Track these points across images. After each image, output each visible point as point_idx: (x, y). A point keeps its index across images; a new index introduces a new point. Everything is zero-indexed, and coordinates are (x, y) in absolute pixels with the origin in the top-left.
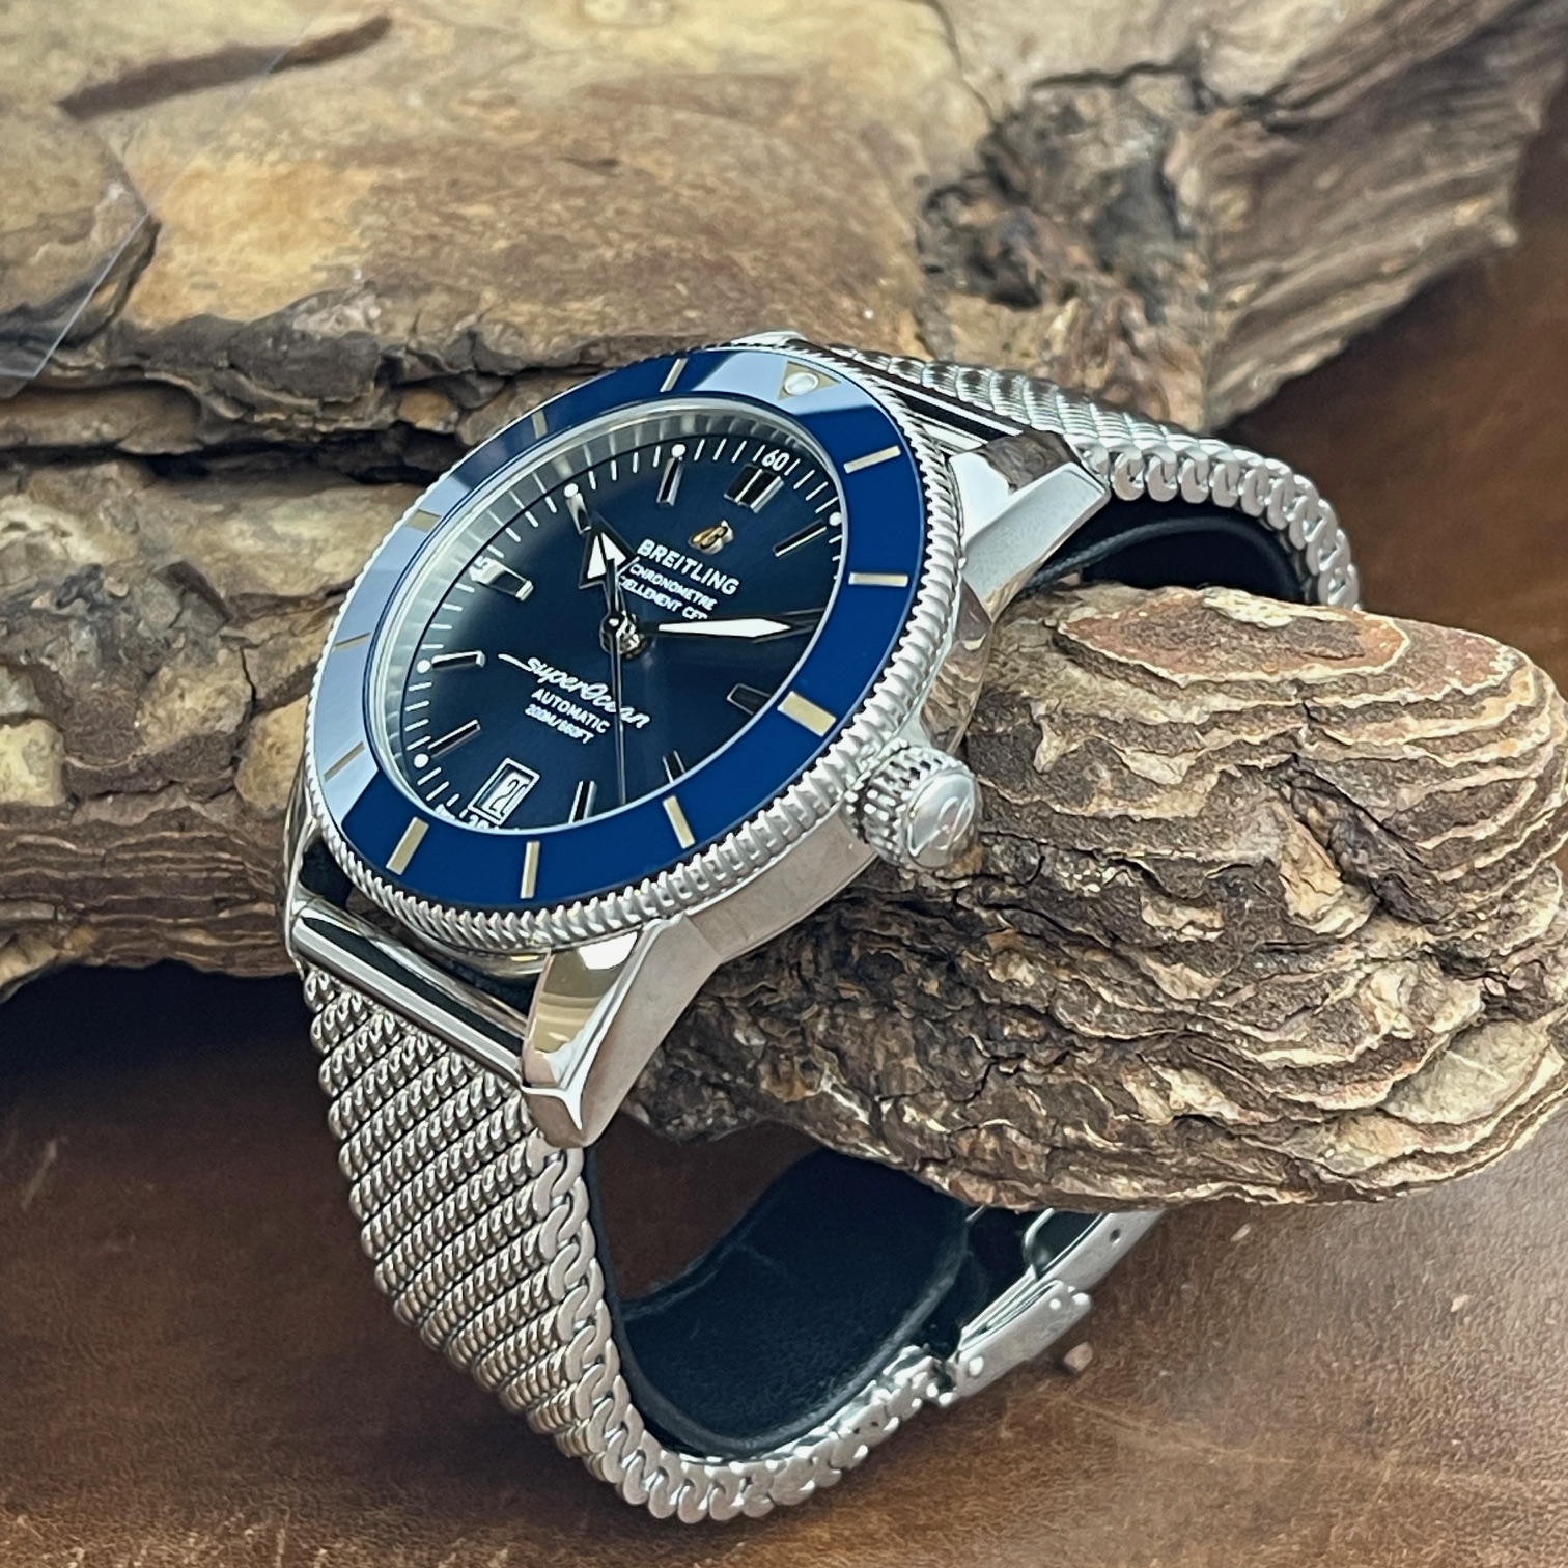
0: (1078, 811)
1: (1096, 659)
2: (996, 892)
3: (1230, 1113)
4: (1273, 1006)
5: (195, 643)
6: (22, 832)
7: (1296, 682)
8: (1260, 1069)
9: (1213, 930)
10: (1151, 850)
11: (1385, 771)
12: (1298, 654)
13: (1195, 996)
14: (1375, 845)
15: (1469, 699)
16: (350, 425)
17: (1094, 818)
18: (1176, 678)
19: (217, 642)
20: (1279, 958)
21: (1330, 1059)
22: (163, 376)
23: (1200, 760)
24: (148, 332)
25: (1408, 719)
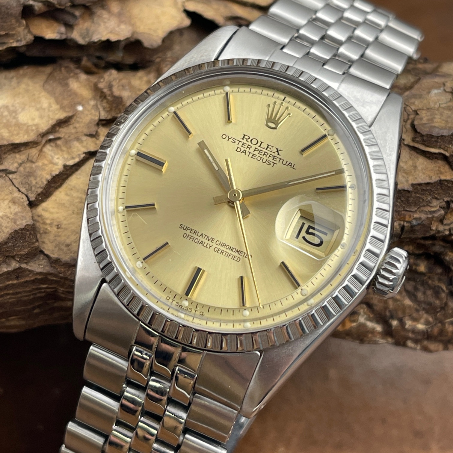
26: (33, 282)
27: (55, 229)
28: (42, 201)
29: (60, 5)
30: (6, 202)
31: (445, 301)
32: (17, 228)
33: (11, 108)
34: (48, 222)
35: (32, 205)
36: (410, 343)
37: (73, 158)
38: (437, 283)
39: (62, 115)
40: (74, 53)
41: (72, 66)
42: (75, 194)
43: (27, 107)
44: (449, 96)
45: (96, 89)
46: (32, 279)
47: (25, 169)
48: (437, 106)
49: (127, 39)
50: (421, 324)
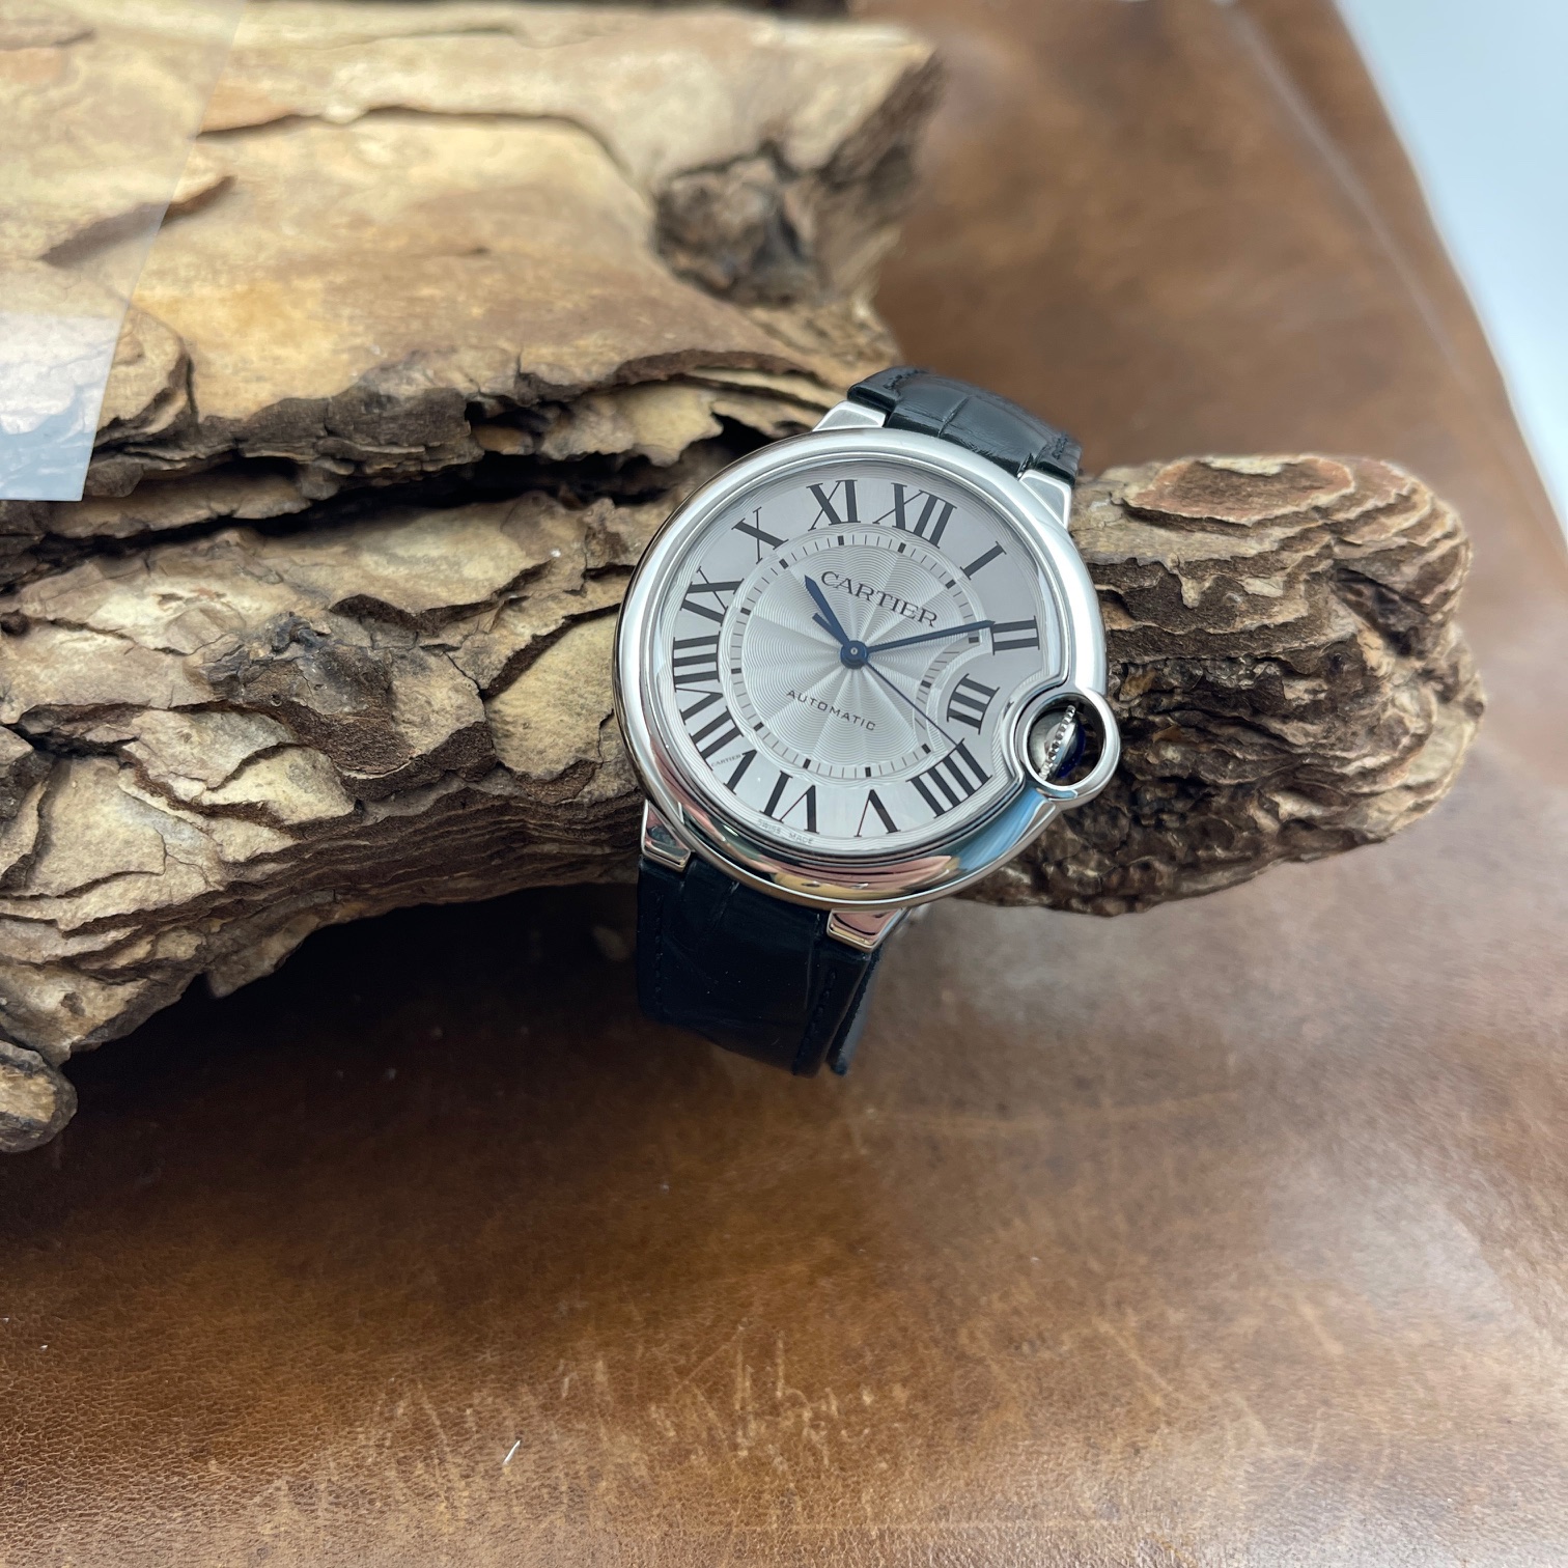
0: (1229, 630)
1: (1175, 520)
2: (1165, 702)
3: (1316, 812)
4: (1354, 734)
5: (403, 657)
6: (319, 841)
7: (1317, 509)
8: (1343, 778)
9: (1323, 691)
10: (1287, 646)
11: (1391, 557)
12: (1299, 490)
13: (1311, 740)
14: (1400, 608)
15: (1406, 498)
16: (455, 462)
17: (1242, 632)
18: (1243, 521)
19: (422, 653)
20: (1356, 700)
21: (1384, 758)
22: (265, 453)
23: (1289, 575)
24: (238, 421)
25: (1383, 520)
26: (488, 811)
27: (521, 729)
28: (501, 690)
29: (523, 401)
30: (445, 690)
31: (1127, 830)
32: (462, 726)
33: (453, 559)
34: (509, 719)
35: (486, 695)
36: (1075, 903)
37: (546, 625)
38: (1113, 803)
39: (529, 564)
40: (546, 481)
41: (544, 497)
42: (550, 678)
43: (476, 557)
44: (1119, 511)
45: (581, 523)
46: (489, 804)
47: (473, 643)
48: (1101, 525)
49: (625, 453)
50: (1092, 869)
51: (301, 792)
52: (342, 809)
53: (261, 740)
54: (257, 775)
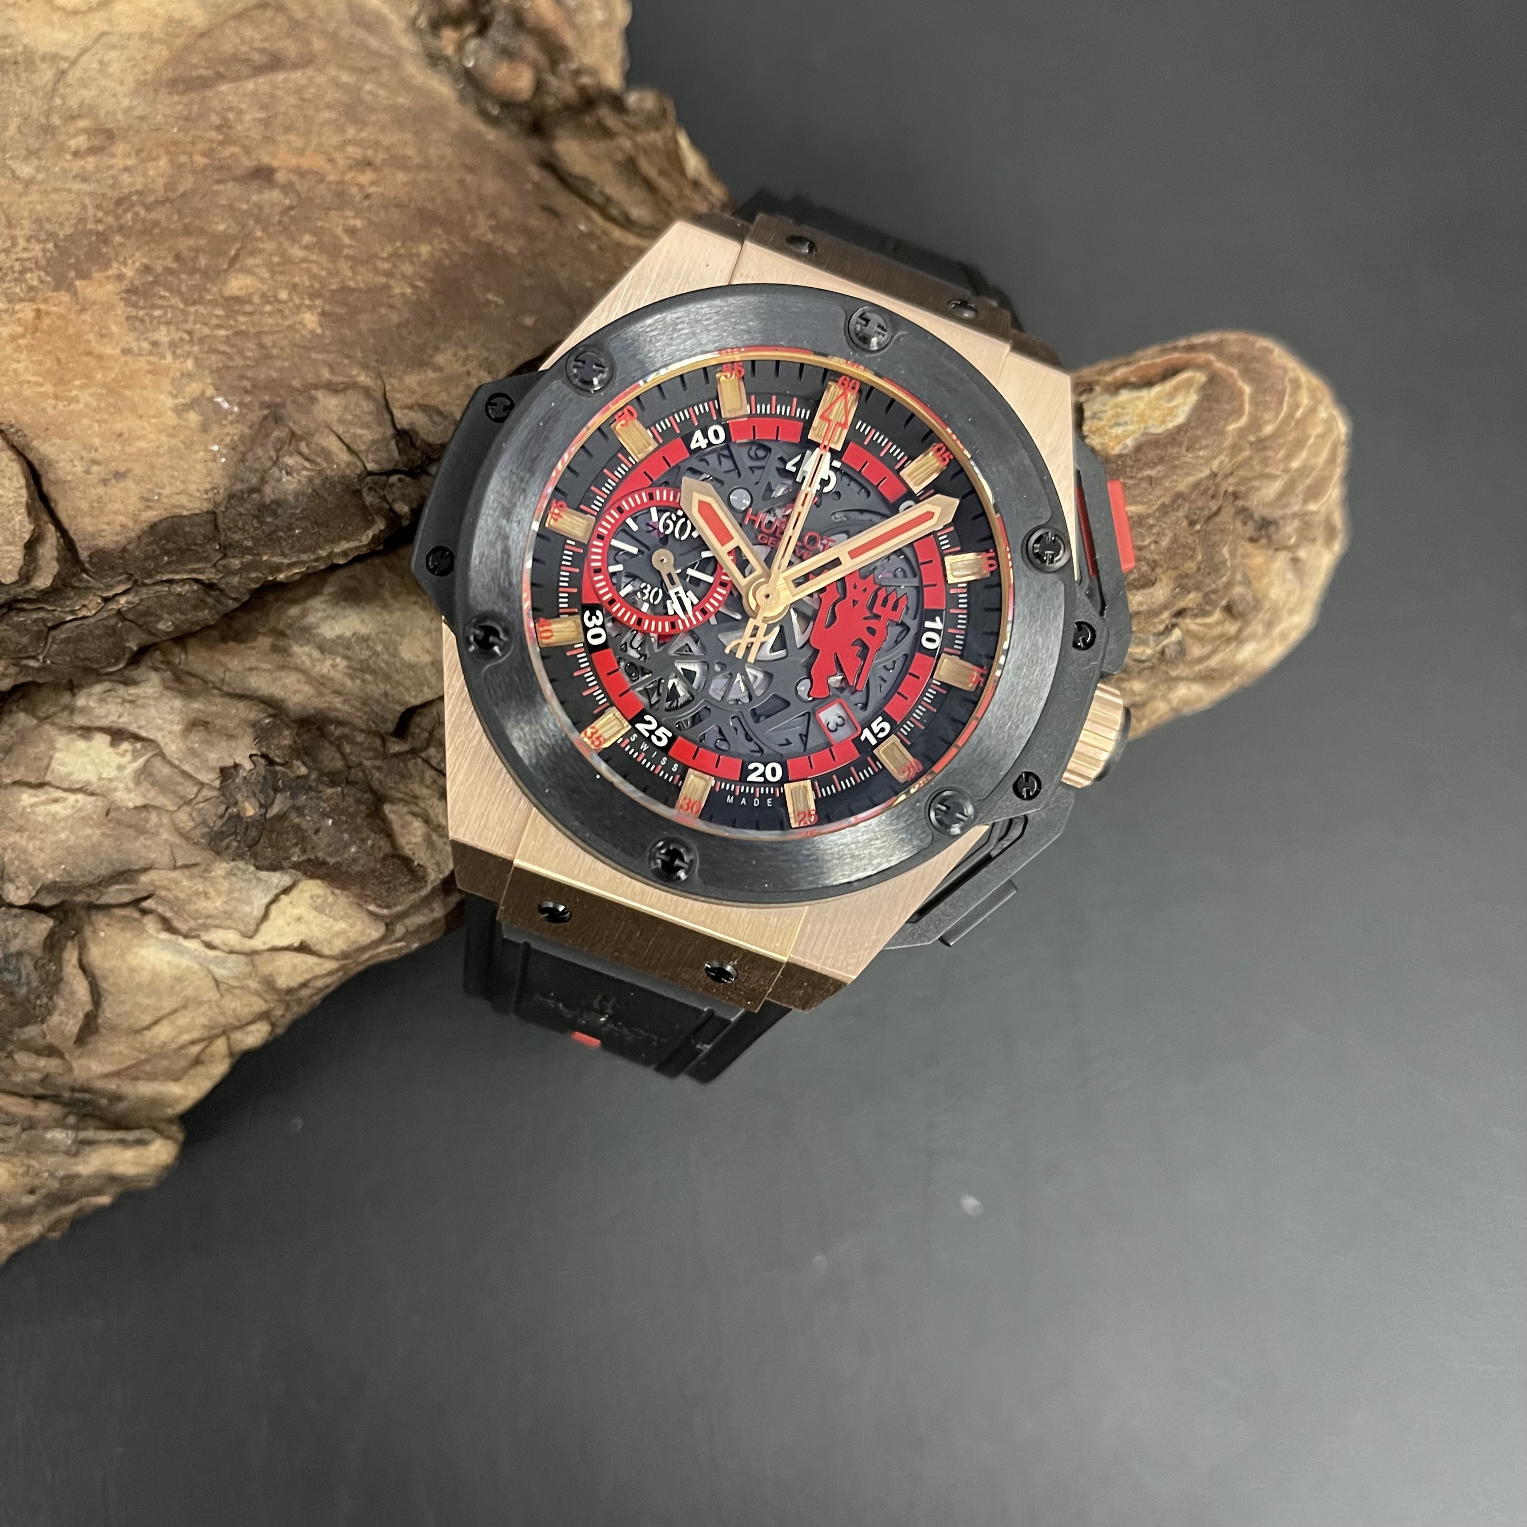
22: (165, 577)
51: (331, 920)
52: (375, 932)
53: (275, 881)
54: (284, 912)
